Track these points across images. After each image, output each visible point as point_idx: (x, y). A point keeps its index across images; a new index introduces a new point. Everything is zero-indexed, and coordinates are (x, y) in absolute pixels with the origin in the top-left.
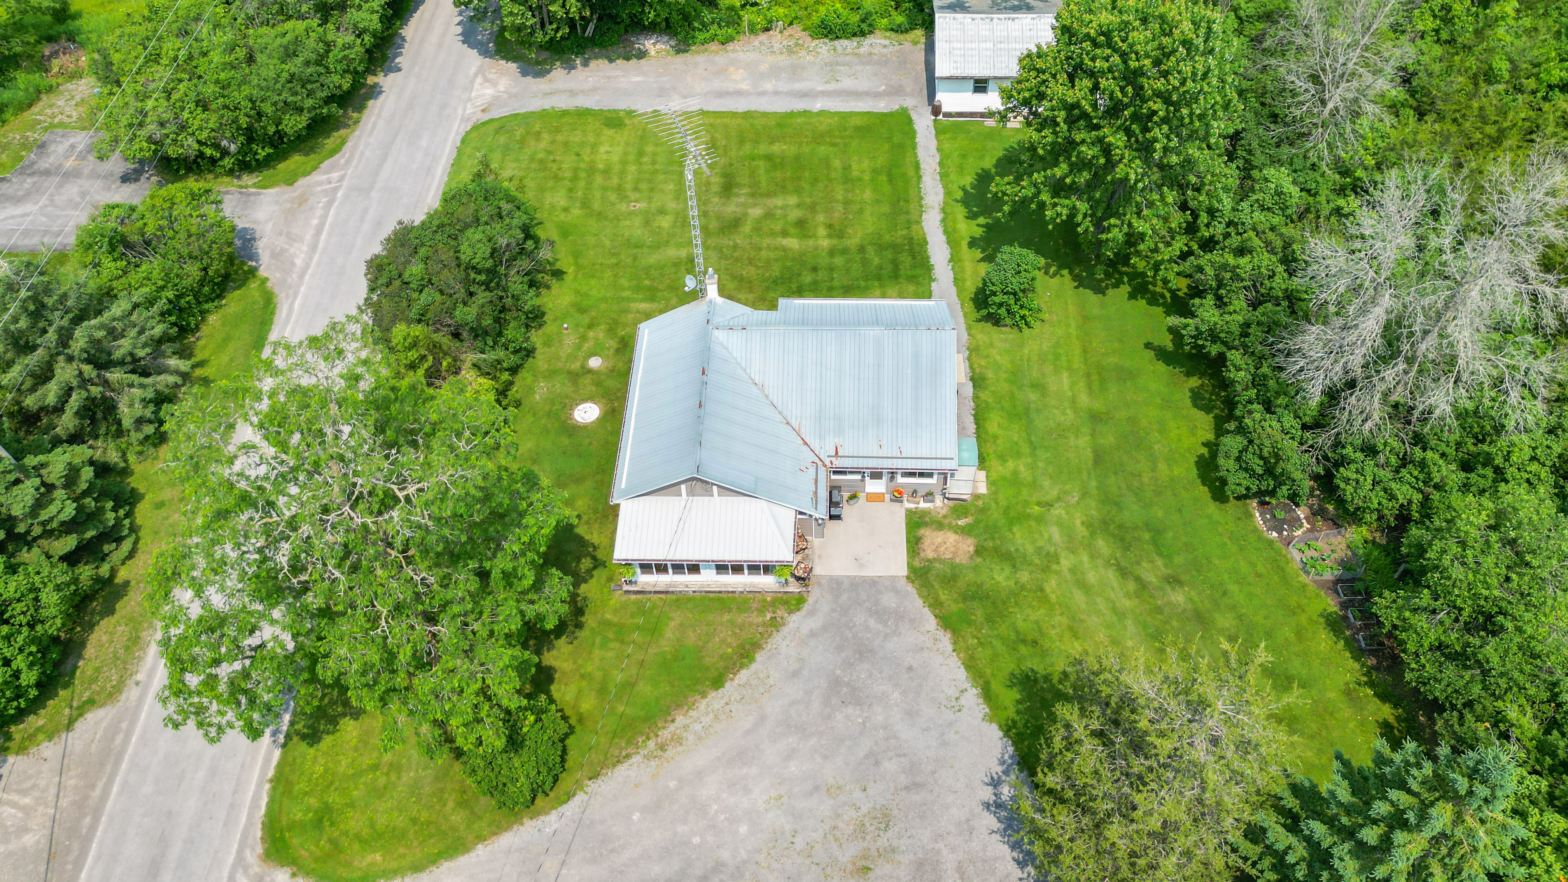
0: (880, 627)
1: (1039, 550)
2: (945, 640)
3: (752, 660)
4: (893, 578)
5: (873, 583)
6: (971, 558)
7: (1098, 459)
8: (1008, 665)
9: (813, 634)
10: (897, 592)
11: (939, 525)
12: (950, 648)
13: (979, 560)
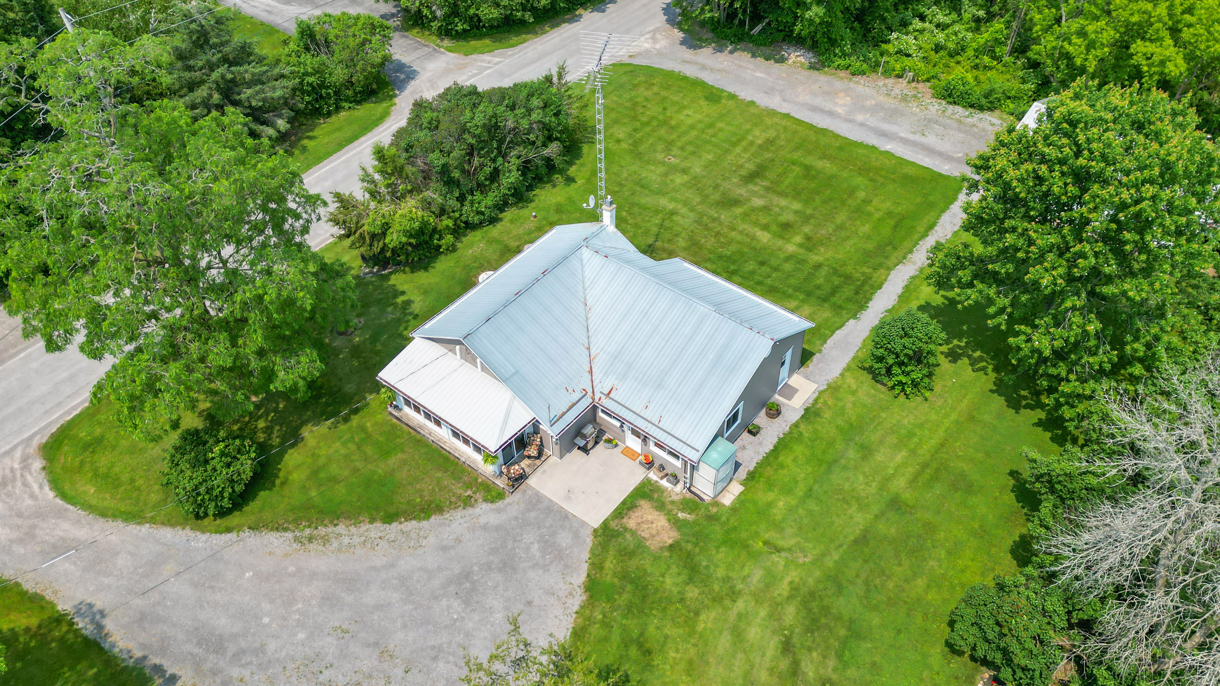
0: (538, 554)
1: (727, 579)
2: (578, 599)
3: (428, 518)
4: (583, 524)
5: (565, 516)
6: (661, 548)
7: (862, 540)
9: (485, 527)
10: (576, 535)
11: (660, 506)
12: (576, 608)
13: (667, 554)
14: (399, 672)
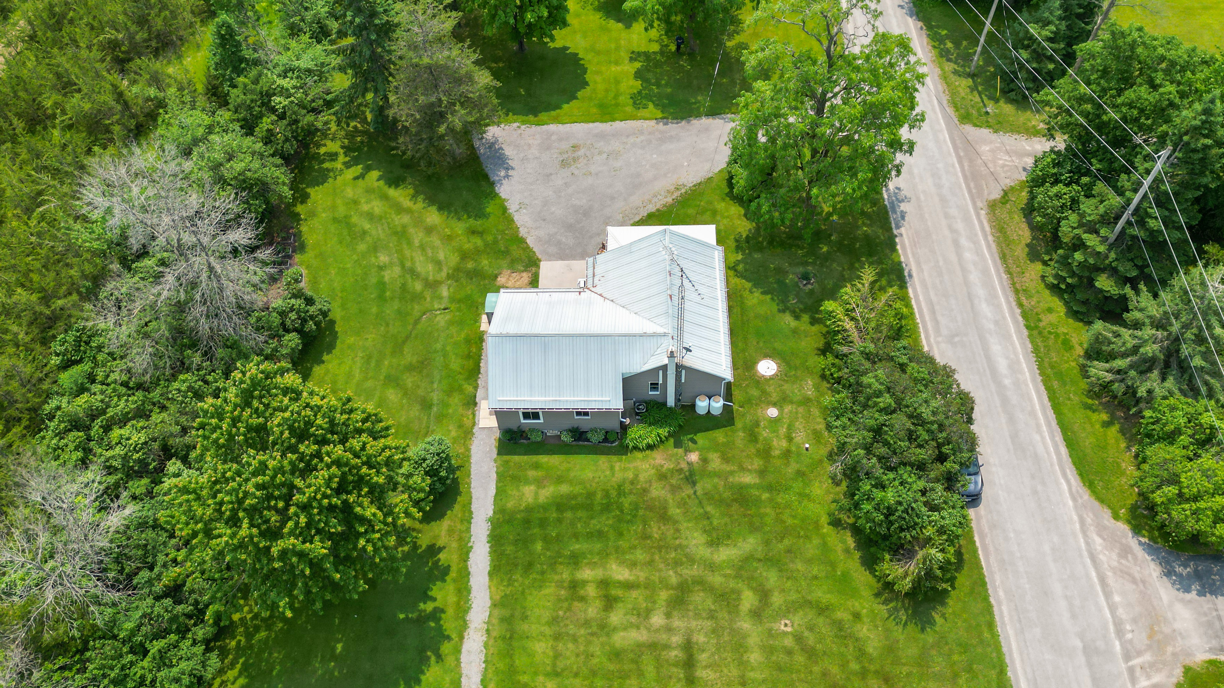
4: (549, 260)
5: (562, 257)
6: (500, 273)
8: (489, 222)
10: (548, 254)
13: (496, 274)
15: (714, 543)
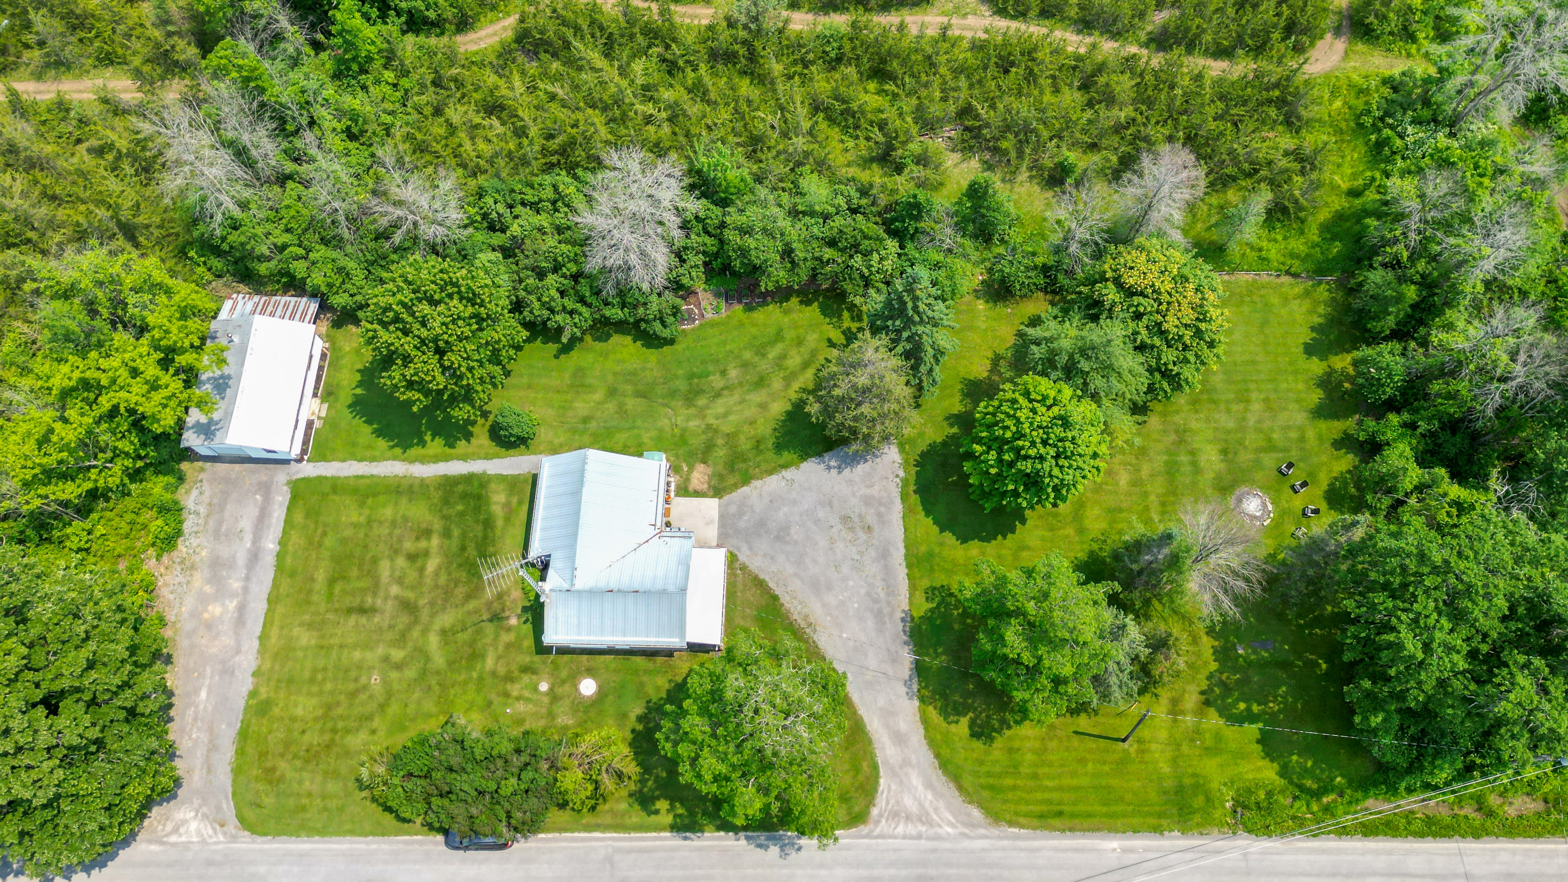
0: (748, 514)
1: (704, 433)
2: (756, 483)
3: (763, 580)
4: (720, 505)
5: (722, 516)
6: (708, 466)
7: (643, 396)
8: (770, 455)
9: (751, 549)
10: (728, 505)
11: (687, 480)
12: (759, 481)
13: (709, 463)
14: (834, 530)
15: (443, 632)
